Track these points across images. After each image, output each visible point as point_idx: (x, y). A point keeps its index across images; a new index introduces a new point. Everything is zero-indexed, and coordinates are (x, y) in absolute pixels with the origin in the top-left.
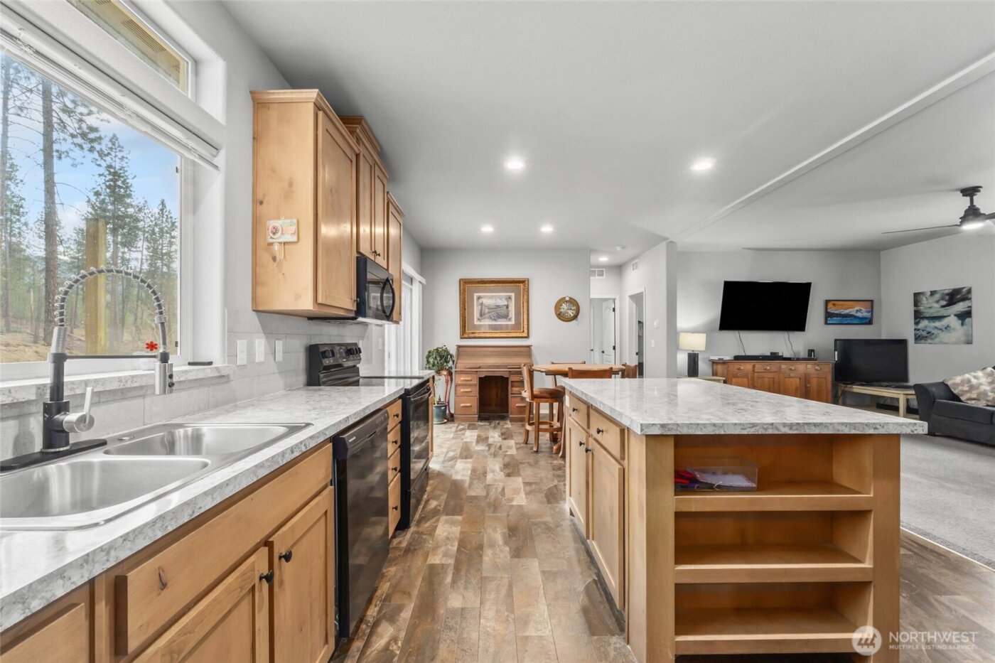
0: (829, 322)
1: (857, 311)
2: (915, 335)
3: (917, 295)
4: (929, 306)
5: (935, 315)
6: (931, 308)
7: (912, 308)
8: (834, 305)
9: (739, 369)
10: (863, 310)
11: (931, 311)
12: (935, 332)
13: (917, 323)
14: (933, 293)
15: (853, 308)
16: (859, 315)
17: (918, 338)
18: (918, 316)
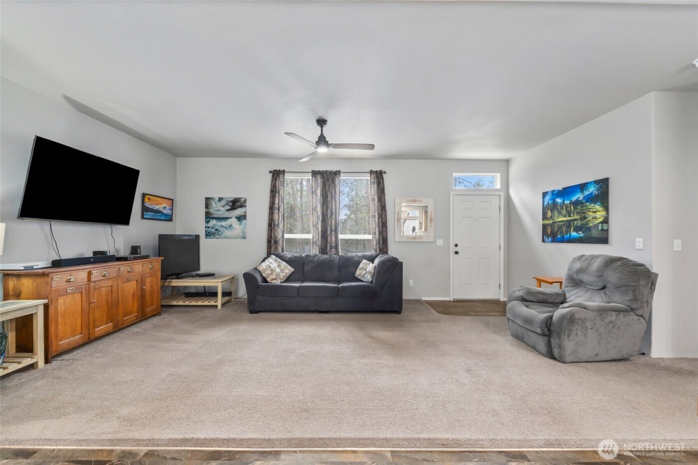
0: (145, 217)
1: (164, 208)
2: (206, 232)
3: (207, 199)
4: (217, 209)
5: (222, 216)
6: (218, 210)
7: (204, 210)
8: (149, 199)
9: (68, 281)
10: (167, 207)
11: (219, 213)
12: (221, 229)
13: (207, 222)
14: (220, 199)
15: (161, 204)
16: (165, 211)
17: (208, 235)
18: (209, 216)
